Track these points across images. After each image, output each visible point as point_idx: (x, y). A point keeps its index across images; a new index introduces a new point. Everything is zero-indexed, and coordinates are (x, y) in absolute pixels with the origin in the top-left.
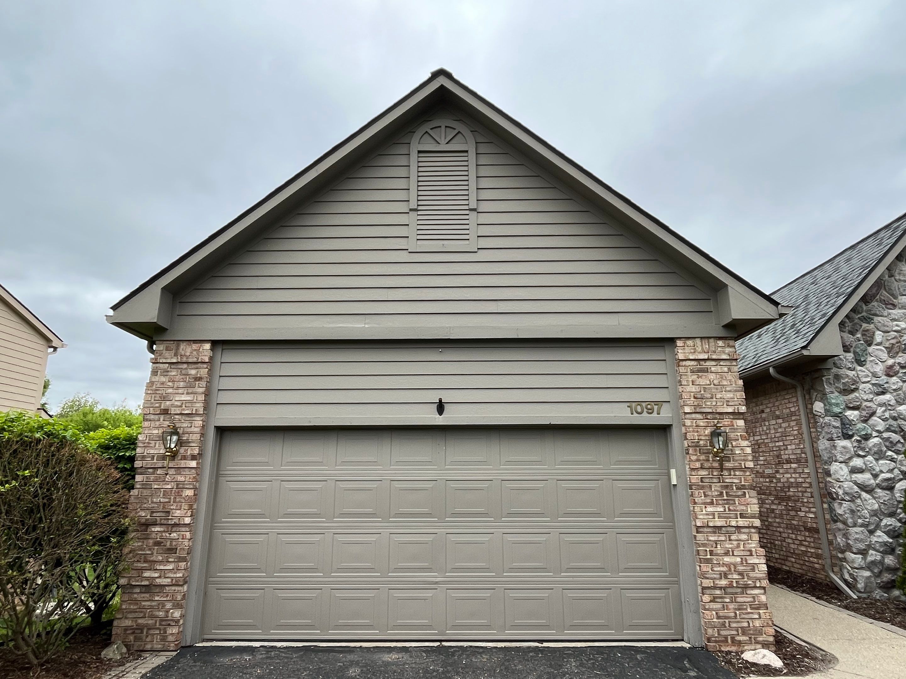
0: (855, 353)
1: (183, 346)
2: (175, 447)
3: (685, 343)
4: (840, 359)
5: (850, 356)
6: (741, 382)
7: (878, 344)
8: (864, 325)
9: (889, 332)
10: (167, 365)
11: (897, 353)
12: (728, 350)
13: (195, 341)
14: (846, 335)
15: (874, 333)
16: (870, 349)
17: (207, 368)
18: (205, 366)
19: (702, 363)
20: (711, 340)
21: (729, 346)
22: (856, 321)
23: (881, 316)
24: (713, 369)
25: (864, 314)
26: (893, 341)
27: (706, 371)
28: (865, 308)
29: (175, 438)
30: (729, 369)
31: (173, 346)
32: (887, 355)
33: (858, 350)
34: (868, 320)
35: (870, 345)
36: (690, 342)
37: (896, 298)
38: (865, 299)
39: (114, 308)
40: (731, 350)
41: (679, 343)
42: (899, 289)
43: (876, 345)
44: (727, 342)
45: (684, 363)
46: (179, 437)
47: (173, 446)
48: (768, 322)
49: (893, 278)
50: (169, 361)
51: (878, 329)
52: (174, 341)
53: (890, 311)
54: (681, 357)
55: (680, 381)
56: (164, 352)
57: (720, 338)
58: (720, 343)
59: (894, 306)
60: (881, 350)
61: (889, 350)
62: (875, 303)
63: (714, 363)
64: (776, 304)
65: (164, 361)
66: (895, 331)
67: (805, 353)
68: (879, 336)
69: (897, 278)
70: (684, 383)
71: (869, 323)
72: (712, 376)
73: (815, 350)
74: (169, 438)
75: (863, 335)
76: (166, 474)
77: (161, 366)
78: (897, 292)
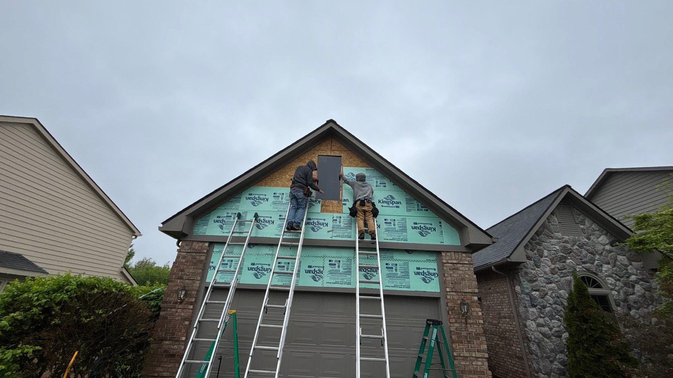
0: (534, 261)
1: (195, 244)
2: (183, 297)
3: (446, 254)
4: (527, 264)
5: (532, 262)
6: (475, 276)
7: (546, 257)
8: (538, 247)
9: (551, 251)
10: (185, 253)
11: (556, 262)
12: (468, 259)
13: (201, 242)
14: (529, 252)
15: (543, 251)
16: (542, 259)
17: (205, 256)
18: (204, 254)
19: (455, 265)
20: (460, 253)
21: (468, 257)
22: (534, 244)
23: (546, 242)
24: (461, 268)
25: (537, 241)
26: (553, 256)
27: (457, 269)
28: (537, 238)
29: (183, 293)
30: (469, 269)
31: (190, 243)
32: (550, 263)
33: (536, 259)
34: (539, 244)
35: (542, 257)
36: (448, 254)
37: (553, 234)
38: (537, 233)
39: (163, 223)
40: (469, 259)
41: (443, 254)
42: (554, 229)
43: (545, 257)
44: (467, 254)
45: (446, 265)
46: (186, 292)
47: (182, 296)
48: (487, 245)
49: (550, 224)
50: (186, 251)
51: (545, 249)
52: (191, 241)
53: (551, 240)
54: (444, 261)
55: (444, 275)
56: (185, 246)
57: (464, 253)
58: (464, 255)
59: (552, 238)
60: (547, 260)
61: (552, 260)
62: (542, 236)
63: (461, 265)
64: (491, 237)
65: (184, 251)
66: (554, 250)
67: (509, 260)
68: (546, 253)
69: (552, 223)
70: (446, 275)
71: (540, 246)
72: (460, 272)
73: (514, 259)
74: (181, 292)
75: (538, 252)
76: (176, 312)
77: (182, 253)
78: (553, 231)
